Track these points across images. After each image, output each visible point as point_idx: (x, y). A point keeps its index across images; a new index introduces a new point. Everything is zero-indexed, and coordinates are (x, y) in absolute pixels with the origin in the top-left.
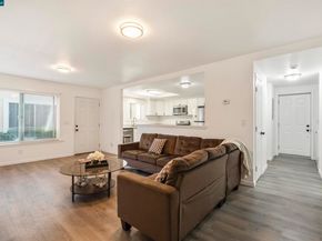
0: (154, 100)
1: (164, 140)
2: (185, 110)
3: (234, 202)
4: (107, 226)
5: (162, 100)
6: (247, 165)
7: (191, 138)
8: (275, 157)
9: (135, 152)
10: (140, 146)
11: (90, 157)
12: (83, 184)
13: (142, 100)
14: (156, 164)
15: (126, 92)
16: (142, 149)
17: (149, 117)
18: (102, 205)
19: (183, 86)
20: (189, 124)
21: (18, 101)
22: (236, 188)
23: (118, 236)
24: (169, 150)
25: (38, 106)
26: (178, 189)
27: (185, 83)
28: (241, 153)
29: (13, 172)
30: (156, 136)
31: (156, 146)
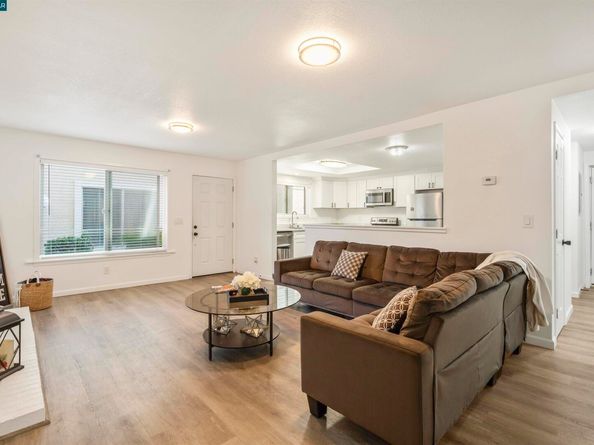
0: (329, 179)
1: (361, 254)
2: (388, 197)
3: (516, 378)
4: (282, 407)
5: (345, 179)
6: (542, 306)
7: (417, 251)
8: (584, 290)
9: (306, 275)
10: (314, 264)
11: (237, 282)
12: (223, 330)
13: (309, 179)
14: (350, 298)
15: (282, 166)
16: (319, 271)
17: (320, 211)
18: (263, 368)
19: (393, 152)
20: (397, 223)
21: (102, 185)
22: (517, 351)
23: (305, 425)
24: (373, 272)
25: (128, 193)
26: (432, 346)
27: (397, 146)
28: (528, 282)
29: (98, 303)
30: (344, 246)
31: (346, 265)
